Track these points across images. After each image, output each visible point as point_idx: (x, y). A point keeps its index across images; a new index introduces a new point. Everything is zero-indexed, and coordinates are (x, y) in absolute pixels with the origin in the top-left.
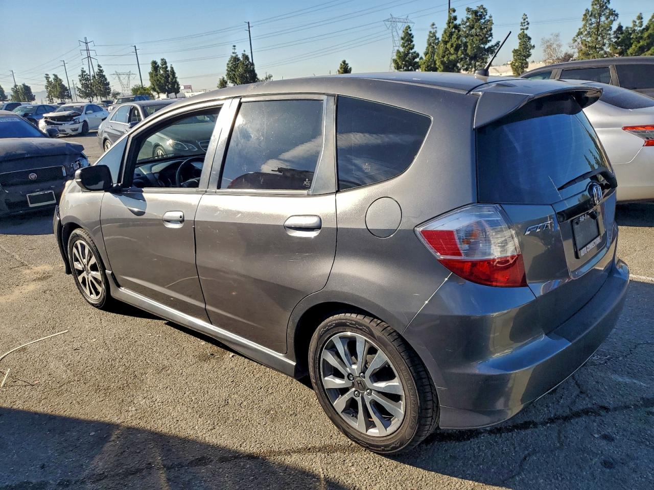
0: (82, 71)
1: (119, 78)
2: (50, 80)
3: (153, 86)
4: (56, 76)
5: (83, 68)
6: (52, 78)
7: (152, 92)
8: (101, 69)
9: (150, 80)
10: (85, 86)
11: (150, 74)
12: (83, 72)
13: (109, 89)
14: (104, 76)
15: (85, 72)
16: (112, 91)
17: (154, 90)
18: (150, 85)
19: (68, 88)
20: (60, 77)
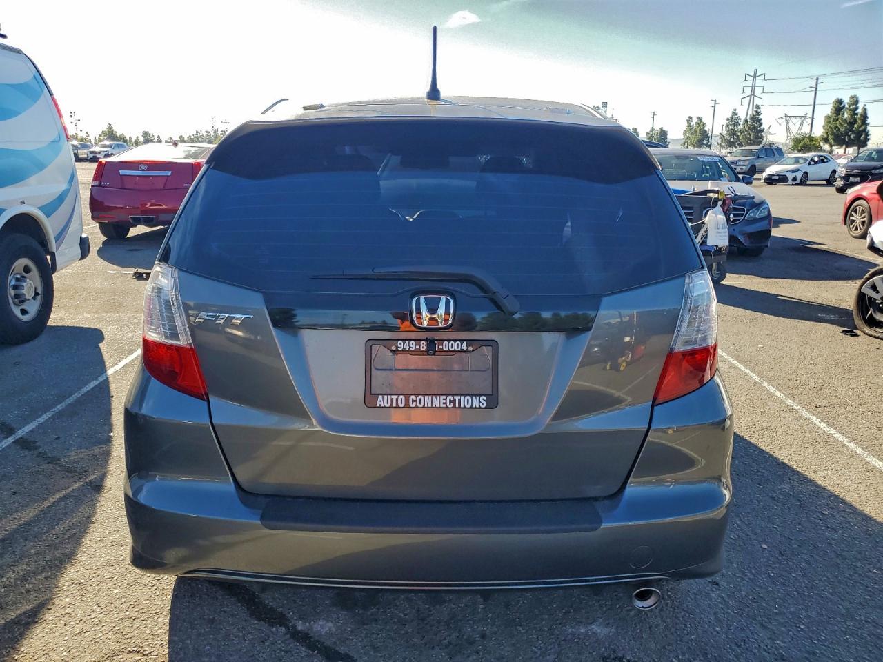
0: (733, 113)
1: (787, 124)
2: (692, 124)
3: (826, 136)
4: (700, 119)
5: (735, 110)
6: (695, 120)
7: (821, 144)
8: (759, 110)
9: (824, 126)
10: (733, 133)
11: (828, 118)
12: (735, 114)
13: (762, 138)
14: (760, 120)
15: (737, 114)
16: (764, 142)
17: (826, 140)
18: (822, 134)
19: (710, 135)
20: (704, 120)
